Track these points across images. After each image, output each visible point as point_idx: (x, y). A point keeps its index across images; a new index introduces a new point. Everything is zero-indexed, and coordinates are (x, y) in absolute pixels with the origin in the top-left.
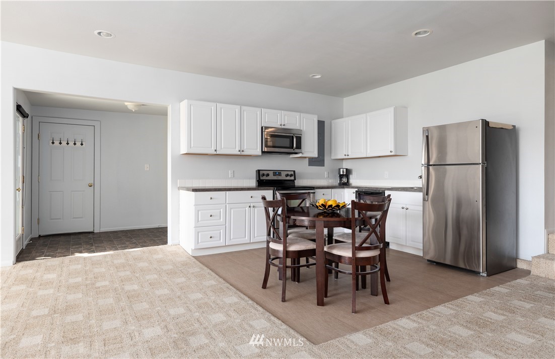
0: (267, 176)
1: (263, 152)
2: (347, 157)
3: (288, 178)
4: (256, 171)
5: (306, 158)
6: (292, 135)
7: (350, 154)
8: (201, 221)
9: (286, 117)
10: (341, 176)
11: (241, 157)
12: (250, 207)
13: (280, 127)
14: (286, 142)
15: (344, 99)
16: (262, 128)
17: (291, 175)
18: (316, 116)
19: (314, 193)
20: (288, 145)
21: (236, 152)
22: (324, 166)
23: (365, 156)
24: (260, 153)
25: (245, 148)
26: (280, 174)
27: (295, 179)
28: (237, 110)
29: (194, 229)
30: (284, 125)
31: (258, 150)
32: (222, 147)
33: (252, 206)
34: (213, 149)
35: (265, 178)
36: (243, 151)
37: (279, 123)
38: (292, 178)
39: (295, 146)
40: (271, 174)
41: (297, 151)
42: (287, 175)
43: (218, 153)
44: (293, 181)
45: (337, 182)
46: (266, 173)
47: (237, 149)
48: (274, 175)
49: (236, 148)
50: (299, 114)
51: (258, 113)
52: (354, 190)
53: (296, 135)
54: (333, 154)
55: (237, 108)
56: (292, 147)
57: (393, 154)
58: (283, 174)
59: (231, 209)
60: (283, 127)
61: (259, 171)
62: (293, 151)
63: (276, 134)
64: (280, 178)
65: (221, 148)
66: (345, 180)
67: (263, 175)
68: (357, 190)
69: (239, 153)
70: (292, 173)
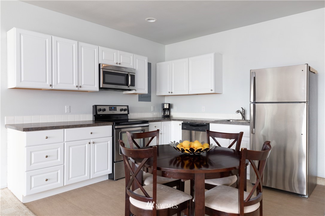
0: (103, 111)
1: (100, 88)
2: (170, 94)
3: (123, 112)
4: (93, 106)
5: (136, 94)
6: (127, 73)
7: (173, 91)
8: (34, 163)
9: (121, 56)
10: (164, 110)
11: (79, 92)
12: (90, 143)
13: (116, 65)
14: (122, 80)
15: (166, 46)
16: (99, 65)
17: (125, 110)
18: (147, 58)
19: (148, 126)
20: (123, 82)
21: (73, 87)
22: (150, 101)
23: (187, 94)
24: (98, 89)
25: (83, 84)
26: (115, 109)
27: (128, 113)
28: (74, 45)
29: (26, 173)
30: (120, 64)
31: (96, 86)
32: (59, 82)
33: (91, 142)
34: (48, 83)
35: (101, 113)
36: (81, 87)
37: (115, 62)
38: (126, 112)
39: (130, 83)
40: (107, 108)
41: (131, 88)
42: (121, 110)
43: (53, 88)
44: (127, 115)
45: (160, 114)
46: (102, 108)
47: (75, 85)
48: (110, 110)
49: (73, 83)
50: (133, 54)
51: (95, 50)
52: (181, 122)
53: (130, 74)
54: (158, 91)
55: (74, 44)
56: (127, 85)
57: (213, 92)
58: (118, 108)
59: (69, 147)
60: (118, 65)
61: (95, 107)
62: (128, 88)
63: (113, 71)
64: (115, 112)
65: (57, 84)
66: (167, 113)
67: (100, 110)
68: (183, 122)
69: (77, 89)
70: (126, 107)
